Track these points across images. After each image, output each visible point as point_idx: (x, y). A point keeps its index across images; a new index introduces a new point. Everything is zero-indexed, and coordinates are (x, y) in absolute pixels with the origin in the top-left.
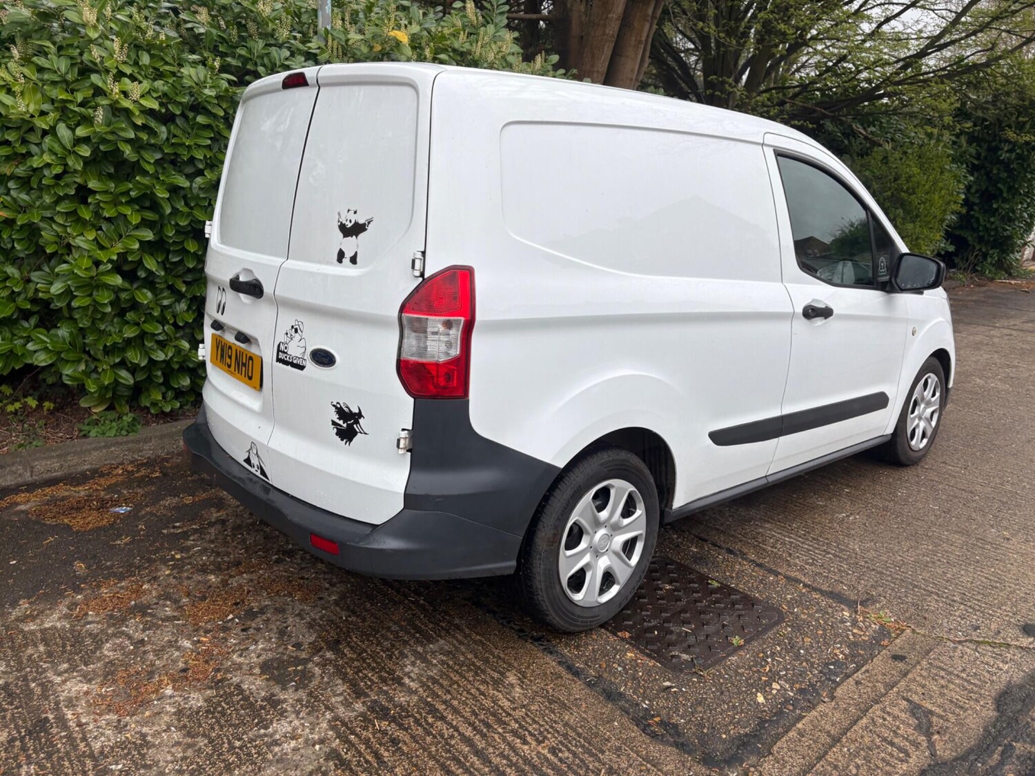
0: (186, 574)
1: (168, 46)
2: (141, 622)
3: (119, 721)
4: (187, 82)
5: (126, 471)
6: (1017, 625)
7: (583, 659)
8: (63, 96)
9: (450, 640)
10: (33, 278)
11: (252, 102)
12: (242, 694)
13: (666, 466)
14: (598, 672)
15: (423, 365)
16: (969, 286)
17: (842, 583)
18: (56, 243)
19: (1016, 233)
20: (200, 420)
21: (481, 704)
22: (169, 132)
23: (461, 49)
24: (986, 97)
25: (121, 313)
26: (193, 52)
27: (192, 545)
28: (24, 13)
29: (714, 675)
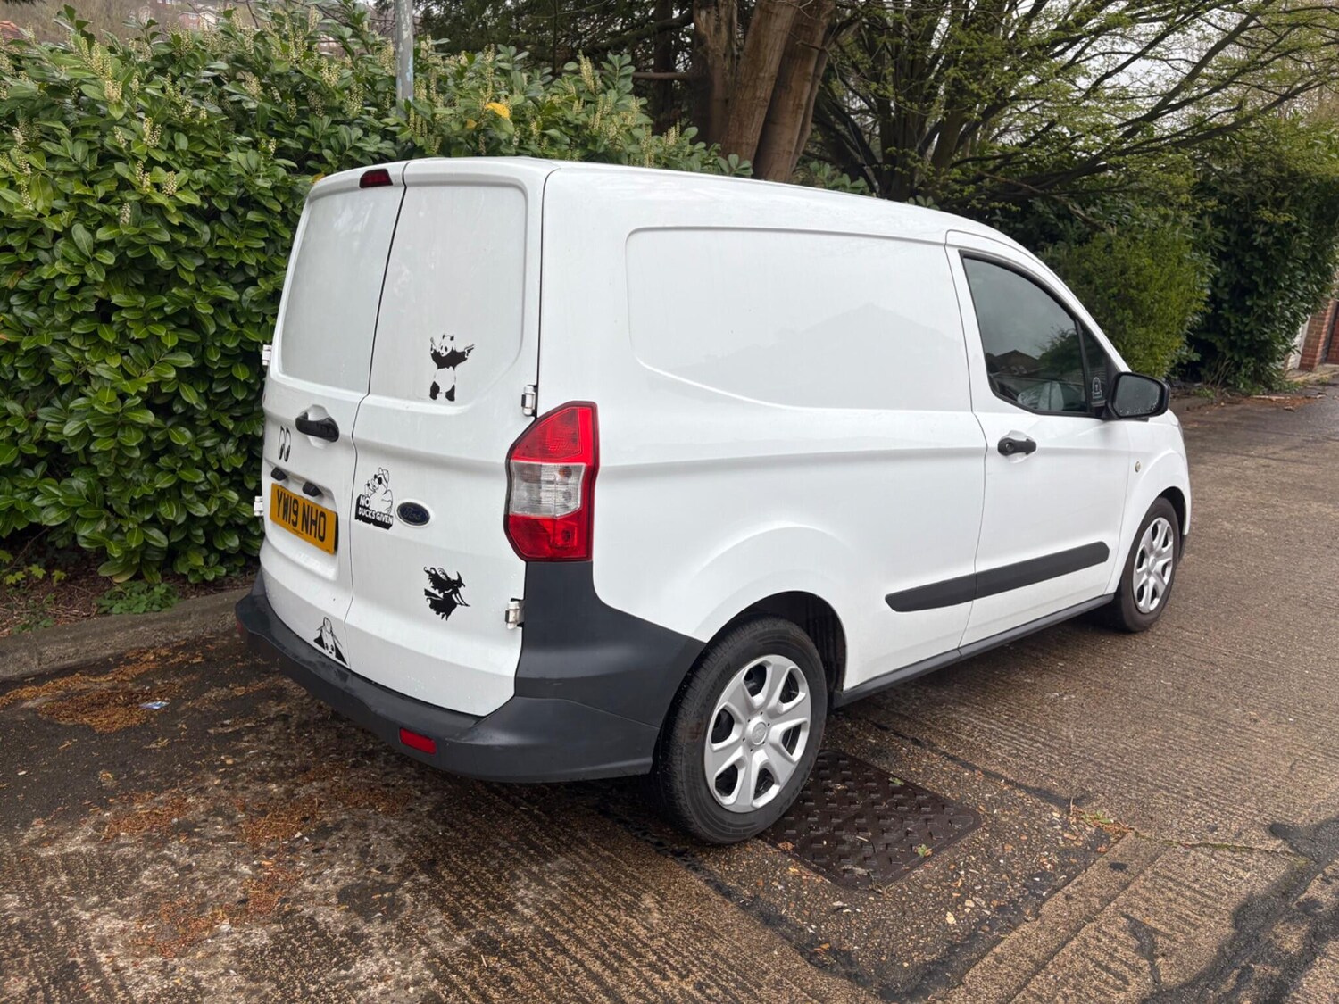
0: (240, 784)
1: (210, 126)
2: (187, 844)
3: (165, 964)
4: (235, 171)
5: (160, 656)
6: (1262, 825)
7: (736, 876)
8: (79, 191)
9: (573, 857)
10: (40, 416)
11: (321, 203)
12: (316, 928)
13: (834, 638)
14: (754, 892)
15: (537, 521)
16: (1218, 404)
17: (1052, 777)
18: (70, 372)
19: (1277, 337)
20: (257, 591)
21: (612, 934)
22: (213, 232)
23: (576, 122)
24: (1230, 167)
25: (153, 458)
26: (239, 131)
27: (249, 749)
28: (28, 86)
29: (895, 892)
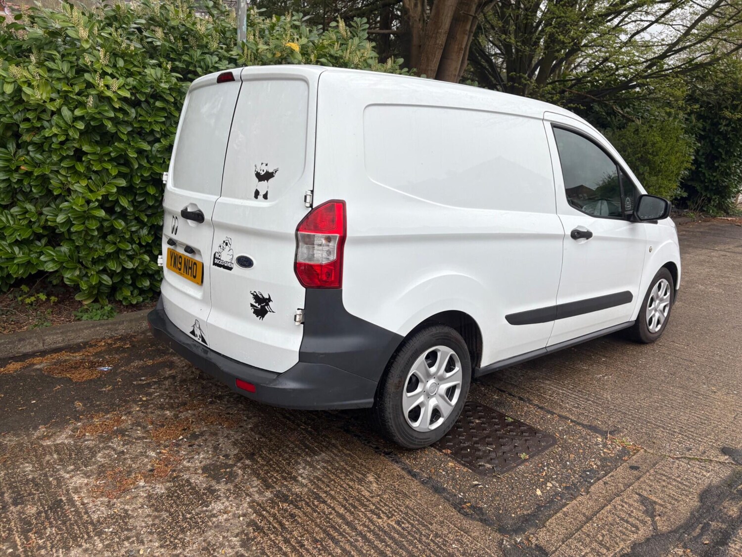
0: (150, 410)
1: (136, 54)
2: (121, 440)
3: (109, 502)
4: (149, 79)
5: (107, 343)
6: (717, 448)
7: (419, 467)
8: (65, 88)
9: (329, 453)
10: (44, 212)
11: (195, 92)
12: (191, 486)
13: (476, 338)
14: (429, 475)
15: (312, 266)
16: (697, 222)
17: (597, 419)
18: (60, 188)
19: (732, 184)
20: (159, 307)
21: (350, 494)
22: (137, 112)
23: (336, 55)
24: (708, 87)
25: (104, 236)
26: (152, 58)
27: (154, 392)
28: (39, 32)
29: (508, 477)
